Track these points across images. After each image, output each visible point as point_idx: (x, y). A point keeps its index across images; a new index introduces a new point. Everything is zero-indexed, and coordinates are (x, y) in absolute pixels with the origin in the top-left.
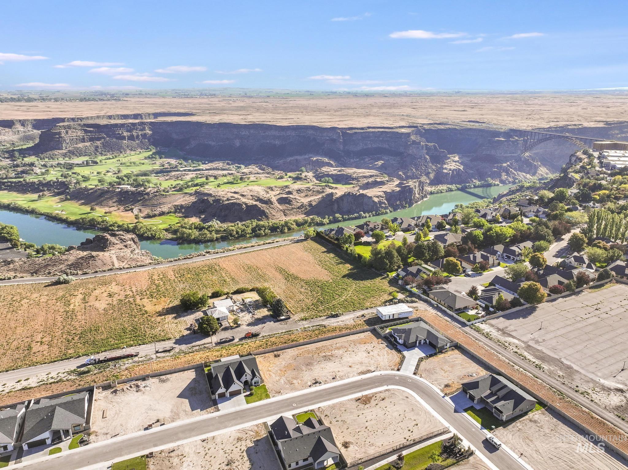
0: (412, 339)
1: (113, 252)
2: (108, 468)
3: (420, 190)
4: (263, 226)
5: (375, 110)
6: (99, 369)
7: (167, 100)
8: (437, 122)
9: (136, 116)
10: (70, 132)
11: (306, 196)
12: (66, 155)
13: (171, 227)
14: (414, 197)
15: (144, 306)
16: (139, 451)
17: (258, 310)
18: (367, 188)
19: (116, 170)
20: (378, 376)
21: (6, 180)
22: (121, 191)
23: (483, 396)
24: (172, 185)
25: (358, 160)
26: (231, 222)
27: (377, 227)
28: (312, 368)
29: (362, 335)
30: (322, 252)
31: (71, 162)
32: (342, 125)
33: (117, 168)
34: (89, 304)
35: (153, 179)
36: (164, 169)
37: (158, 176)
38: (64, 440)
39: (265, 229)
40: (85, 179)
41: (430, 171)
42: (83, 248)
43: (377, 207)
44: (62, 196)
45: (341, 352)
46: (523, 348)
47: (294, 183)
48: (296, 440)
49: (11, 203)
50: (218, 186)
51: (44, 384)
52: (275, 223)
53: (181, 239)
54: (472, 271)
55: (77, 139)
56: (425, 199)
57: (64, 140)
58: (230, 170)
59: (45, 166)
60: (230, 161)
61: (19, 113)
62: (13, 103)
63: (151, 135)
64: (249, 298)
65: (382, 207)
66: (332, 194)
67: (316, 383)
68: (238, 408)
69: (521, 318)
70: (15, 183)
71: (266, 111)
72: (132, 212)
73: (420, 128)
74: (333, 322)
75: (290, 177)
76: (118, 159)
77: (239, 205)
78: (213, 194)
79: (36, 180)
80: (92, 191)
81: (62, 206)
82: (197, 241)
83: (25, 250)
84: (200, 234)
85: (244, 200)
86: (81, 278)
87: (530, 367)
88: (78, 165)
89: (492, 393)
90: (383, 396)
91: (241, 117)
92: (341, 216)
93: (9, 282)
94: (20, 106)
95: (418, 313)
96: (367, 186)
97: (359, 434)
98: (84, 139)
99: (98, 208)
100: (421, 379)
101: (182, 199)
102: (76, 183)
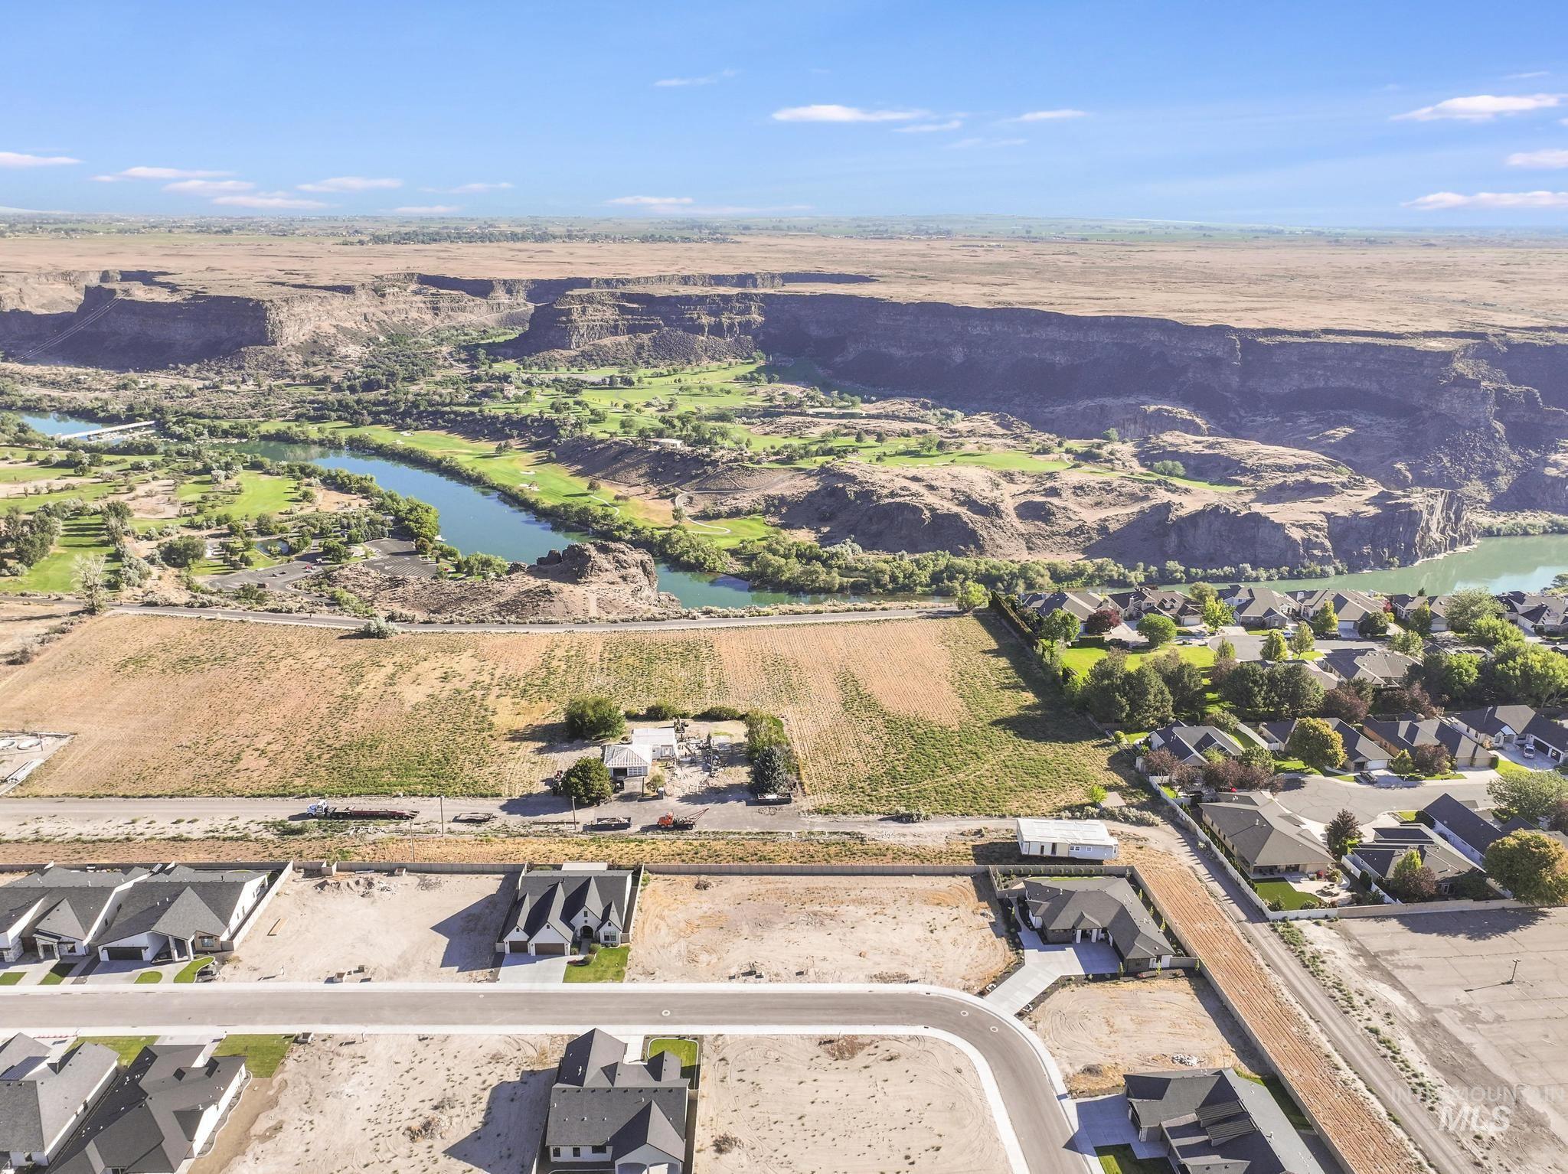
0: (1063, 922)
1: (594, 587)
2: (215, 1041)
3: (1449, 519)
4: (963, 571)
5: (1372, 283)
6: (325, 831)
7: (829, 244)
8: (1560, 324)
9: (743, 280)
10: (590, 310)
11: (1097, 504)
12: (575, 360)
13: (744, 547)
14: (1422, 538)
15: (494, 713)
16: (289, 1024)
17: (728, 769)
18: (1279, 500)
19: (666, 401)
20: (916, 996)
21: (447, 409)
22: (659, 451)
23: (1165, 1125)
24: (773, 447)
25: (1277, 419)
26: (889, 550)
27: (1168, 606)
28: (766, 935)
29: (944, 882)
30: (984, 652)
31: (582, 377)
32: (1250, 322)
33: (669, 398)
34: (396, 688)
35: (737, 429)
36: (771, 407)
37: (753, 424)
38: (177, 959)
39: (965, 579)
40: (597, 418)
41: (1499, 466)
42: (539, 570)
43: (1296, 554)
44: (543, 453)
45: (862, 911)
46: (1408, 1024)
47: (1074, 467)
48: (591, 1095)
49: (445, 459)
50: (878, 460)
51: (213, 837)
52: (994, 567)
53: (759, 578)
54: (1389, 768)
55: (601, 326)
56: (1462, 549)
57: (577, 328)
58: (923, 422)
59: (529, 382)
60: (931, 398)
61: (510, 265)
62: (511, 245)
63: (763, 325)
64: (725, 734)
65: (1312, 558)
66: (1167, 507)
67: (750, 973)
68: (538, 987)
69: (1461, 936)
70: (463, 415)
71: (1059, 274)
72: (673, 502)
73: (1491, 339)
74: (891, 834)
75: (1068, 451)
76: (677, 377)
77: (916, 510)
78: (859, 476)
79: (501, 413)
80: (602, 446)
81: (537, 474)
82: (795, 589)
83: (437, 562)
84: (804, 573)
85: (930, 499)
86: (414, 631)
87: (1393, 1084)
88: (595, 386)
89: (1197, 1123)
90: (895, 1048)
91: (986, 290)
92: (1182, 568)
93: (287, 618)
94: (520, 251)
95: (1138, 856)
96: (1279, 494)
97: (773, 1127)
98: (616, 327)
99: (604, 486)
100: (1031, 1036)
101: (787, 483)
102: (575, 426)
